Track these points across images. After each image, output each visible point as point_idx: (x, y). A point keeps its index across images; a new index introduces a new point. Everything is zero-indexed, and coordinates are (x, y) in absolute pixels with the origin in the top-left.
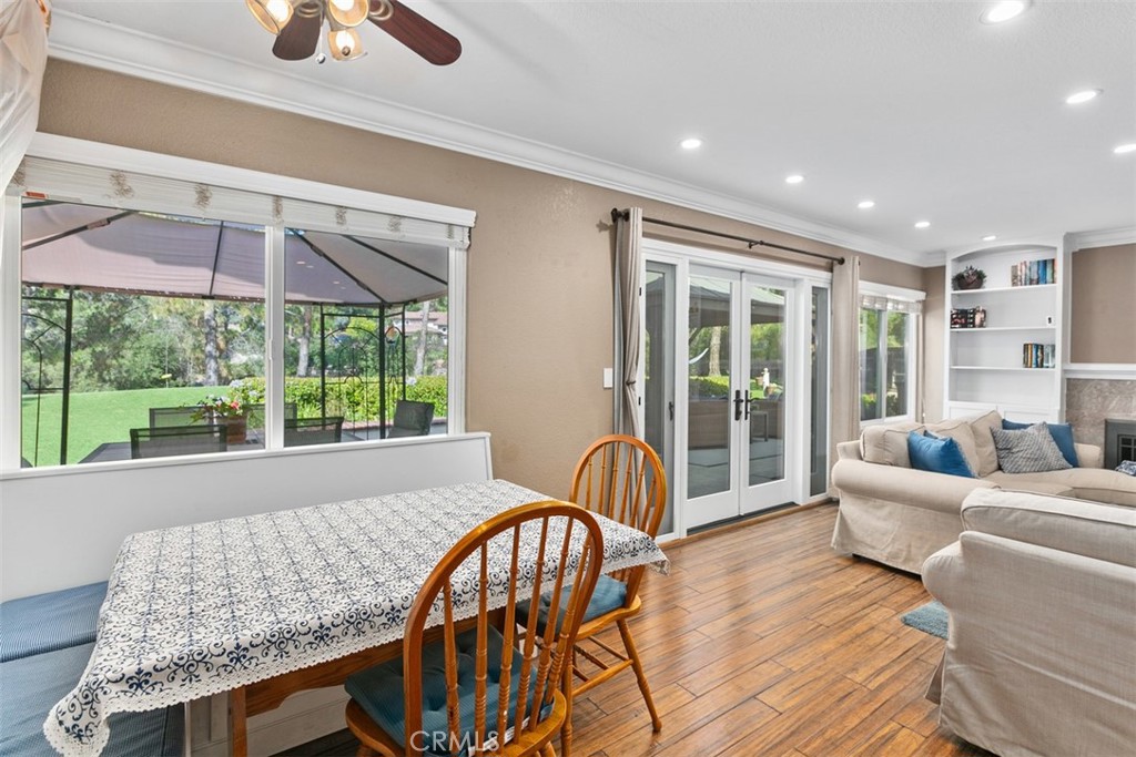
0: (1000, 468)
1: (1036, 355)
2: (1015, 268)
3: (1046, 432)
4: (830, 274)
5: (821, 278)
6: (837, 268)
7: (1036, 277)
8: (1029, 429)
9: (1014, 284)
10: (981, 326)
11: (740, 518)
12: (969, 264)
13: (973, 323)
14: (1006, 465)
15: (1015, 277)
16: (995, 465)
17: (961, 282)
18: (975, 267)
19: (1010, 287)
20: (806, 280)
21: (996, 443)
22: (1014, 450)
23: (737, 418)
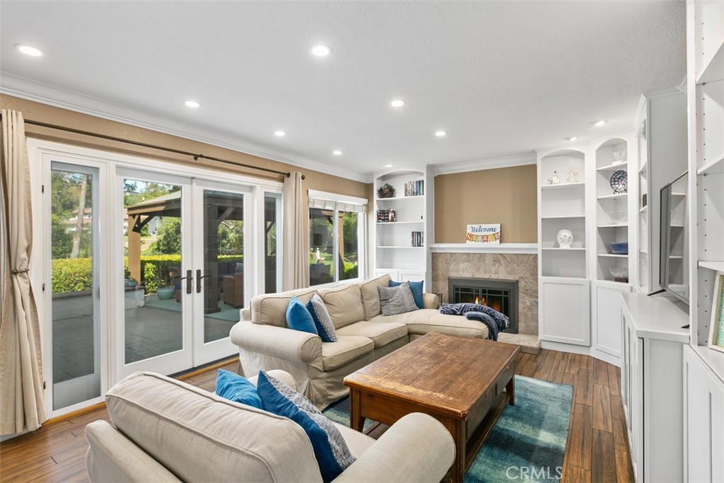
0: (381, 313)
1: (417, 238)
2: (406, 185)
3: (407, 287)
4: (282, 184)
5: (273, 187)
6: (286, 179)
7: (415, 191)
8: (400, 287)
9: (406, 195)
10: (392, 220)
11: (194, 369)
12: (386, 182)
13: (388, 219)
14: (384, 311)
15: (406, 191)
16: (378, 311)
17: (382, 193)
18: (389, 184)
19: (404, 197)
20: (258, 187)
21: (380, 296)
22: (390, 300)
23: (189, 291)
